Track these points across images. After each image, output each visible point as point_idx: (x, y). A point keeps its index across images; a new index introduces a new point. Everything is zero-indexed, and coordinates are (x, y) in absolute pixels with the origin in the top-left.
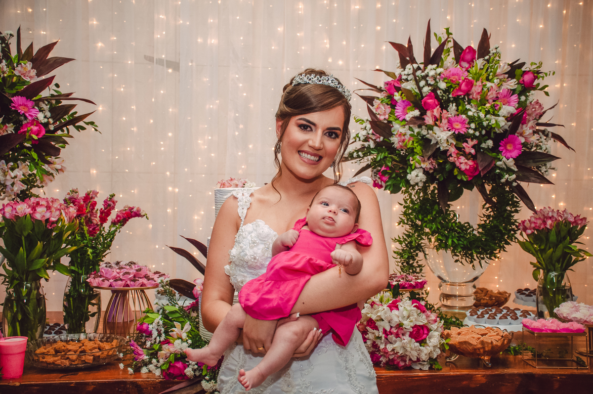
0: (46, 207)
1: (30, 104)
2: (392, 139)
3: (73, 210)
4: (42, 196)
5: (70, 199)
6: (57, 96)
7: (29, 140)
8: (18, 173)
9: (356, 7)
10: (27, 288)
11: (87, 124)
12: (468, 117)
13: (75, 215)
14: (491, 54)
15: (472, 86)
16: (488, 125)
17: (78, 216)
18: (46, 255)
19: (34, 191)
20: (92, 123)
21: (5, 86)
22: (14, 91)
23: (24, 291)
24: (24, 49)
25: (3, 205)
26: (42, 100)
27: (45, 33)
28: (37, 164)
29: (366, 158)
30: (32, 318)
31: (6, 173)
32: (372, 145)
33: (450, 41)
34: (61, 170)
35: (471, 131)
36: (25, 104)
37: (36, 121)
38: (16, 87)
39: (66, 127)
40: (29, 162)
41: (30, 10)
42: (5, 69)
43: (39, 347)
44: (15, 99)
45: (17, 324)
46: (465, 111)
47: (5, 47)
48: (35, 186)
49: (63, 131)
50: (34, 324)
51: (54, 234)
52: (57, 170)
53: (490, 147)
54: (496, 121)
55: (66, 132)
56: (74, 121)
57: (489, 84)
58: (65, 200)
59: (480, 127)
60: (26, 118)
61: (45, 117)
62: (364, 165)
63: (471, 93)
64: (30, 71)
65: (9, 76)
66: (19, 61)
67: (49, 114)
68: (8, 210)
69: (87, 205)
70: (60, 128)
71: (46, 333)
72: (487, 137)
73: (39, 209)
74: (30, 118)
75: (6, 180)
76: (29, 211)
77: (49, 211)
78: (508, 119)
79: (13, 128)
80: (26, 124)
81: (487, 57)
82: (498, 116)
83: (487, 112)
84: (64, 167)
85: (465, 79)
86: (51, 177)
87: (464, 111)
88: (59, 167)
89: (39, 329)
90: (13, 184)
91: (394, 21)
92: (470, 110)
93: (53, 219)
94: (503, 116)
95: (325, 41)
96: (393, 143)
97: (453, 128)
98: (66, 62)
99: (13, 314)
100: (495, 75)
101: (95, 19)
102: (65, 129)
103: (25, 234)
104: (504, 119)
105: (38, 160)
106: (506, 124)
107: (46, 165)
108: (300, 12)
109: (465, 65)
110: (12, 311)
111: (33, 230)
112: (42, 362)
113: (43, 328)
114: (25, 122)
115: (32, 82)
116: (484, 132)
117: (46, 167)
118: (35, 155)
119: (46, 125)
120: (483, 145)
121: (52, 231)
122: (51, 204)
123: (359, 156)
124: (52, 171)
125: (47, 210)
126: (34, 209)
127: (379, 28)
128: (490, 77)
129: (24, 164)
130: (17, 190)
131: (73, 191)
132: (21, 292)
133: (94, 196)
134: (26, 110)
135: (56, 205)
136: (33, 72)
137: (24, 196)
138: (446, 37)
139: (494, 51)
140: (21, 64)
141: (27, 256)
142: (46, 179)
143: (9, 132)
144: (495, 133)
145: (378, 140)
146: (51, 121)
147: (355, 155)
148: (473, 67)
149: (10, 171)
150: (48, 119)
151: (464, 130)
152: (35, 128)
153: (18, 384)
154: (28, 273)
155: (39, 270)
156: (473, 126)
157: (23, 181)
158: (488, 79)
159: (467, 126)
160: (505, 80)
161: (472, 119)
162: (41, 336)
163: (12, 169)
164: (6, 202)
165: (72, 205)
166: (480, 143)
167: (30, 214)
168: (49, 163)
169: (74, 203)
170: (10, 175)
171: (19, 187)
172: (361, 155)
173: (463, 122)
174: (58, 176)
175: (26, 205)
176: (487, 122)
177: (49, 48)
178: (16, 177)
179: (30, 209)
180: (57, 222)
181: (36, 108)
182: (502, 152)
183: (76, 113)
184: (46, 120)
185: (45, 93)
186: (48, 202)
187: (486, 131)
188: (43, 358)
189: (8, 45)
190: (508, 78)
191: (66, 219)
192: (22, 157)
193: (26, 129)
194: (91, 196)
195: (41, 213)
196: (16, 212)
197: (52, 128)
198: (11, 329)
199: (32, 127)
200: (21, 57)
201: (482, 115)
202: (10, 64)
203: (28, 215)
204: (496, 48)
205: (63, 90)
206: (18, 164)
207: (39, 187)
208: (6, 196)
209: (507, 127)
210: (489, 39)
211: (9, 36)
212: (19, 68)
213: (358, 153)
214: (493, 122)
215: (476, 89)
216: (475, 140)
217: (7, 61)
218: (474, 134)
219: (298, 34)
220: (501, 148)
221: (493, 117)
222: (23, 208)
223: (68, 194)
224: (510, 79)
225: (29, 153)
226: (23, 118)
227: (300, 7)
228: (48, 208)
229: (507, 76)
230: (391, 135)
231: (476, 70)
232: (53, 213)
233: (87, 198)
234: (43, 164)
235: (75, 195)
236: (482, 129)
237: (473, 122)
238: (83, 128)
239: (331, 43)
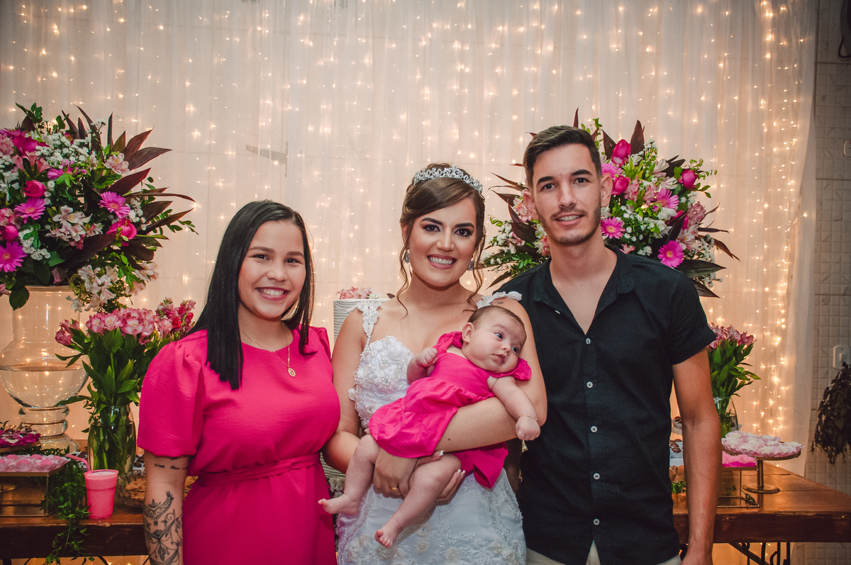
0: (138, 319)
1: (120, 200)
2: (535, 243)
3: (168, 324)
4: (129, 306)
5: (164, 310)
6: (149, 191)
7: (118, 242)
8: (105, 279)
9: (490, 94)
10: (115, 413)
11: (183, 223)
12: (624, 219)
13: (170, 329)
14: (645, 150)
15: (627, 185)
16: (646, 229)
17: (173, 331)
18: (136, 376)
19: (121, 300)
20: (188, 223)
21: (94, 180)
22: (104, 186)
23: (112, 416)
24: (115, 140)
25: (90, 317)
26: (132, 196)
27: (136, 121)
28: (128, 271)
29: (504, 265)
30: (120, 448)
31: (93, 280)
32: (513, 251)
33: (600, 134)
34: (153, 276)
35: (627, 236)
36: (116, 200)
37: (126, 220)
38: (107, 182)
39: (160, 227)
40: (118, 268)
41: (121, 96)
42: (95, 161)
43: (129, 482)
44: (104, 195)
45: (104, 454)
46: (620, 213)
47: (95, 137)
48: (122, 295)
49: (156, 232)
50: (123, 456)
51: (146, 350)
52: (149, 277)
53: (649, 255)
54: (655, 225)
55: (159, 233)
56: (168, 220)
57: (646, 183)
58: (158, 312)
59: (637, 231)
60: (115, 216)
61: (137, 216)
62: (502, 273)
63: (626, 192)
64: (122, 163)
65: (99, 169)
66: (110, 153)
67: (141, 212)
68: (96, 322)
69: (182, 317)
70: (152, 228)
71: (136, 466)
72: (645, 243)
73: (130, 322)
74: (120, 217)
75: (91, 288)
76: (118, 324)
77: (142, 324)
78: (668, 223)
79: (101, 228)
80: (115, 223)
81: (641, 153)
82: (657, 219)
83: (646, 215)
84: (157, 274)
85: (620, 176)
86: (141, 284)
87: (618, 213)
88: (150, 273)
89: (129, 461)
90: (99, 293)
91: (533, 110)
92: (626, 212)
93: (146, 334)
94: (663, 220)
95: (455, 131)
96: (537, 249)
97: (607, 232)
98: (162, 153)
99: (99, 444)
100: (652, 173)
101: (191, 105)
102: (158, 229)
103: (115, 350)
104: (663, 222)
105: (129, 265)
106: (666, 229)
107: (137, 271)
108: (426, 98)
109: (619, 161)
110: (98, 440)
111: (123, 346)
112: (134, 499)
113: (133, 460)
114: (114, 222)
115: (124, 175)
116: (641, 237)
117: (136, 273)
118: (125, 260)
119: (138, 224)
120: (641, 252)
121: (144, 347)
122: (143, 316)
123: (496, 263)
124: (142, 278)
125: (140, 323)
126: (124, 322)
127: (515, 117)
128: (647, 175)
129: (112, 270)
130: (104, 300)
131: (167, 301)
132: (109, 418)
133: (190, 306)
134: (116, 207)
135: (149, 317)
136: (126, 165)
137: (111, 307)
138: (595, 129)
139: (650, 146)
140: (112, 155)
141: (116, 377)
142: (136, 286)
143: (97, 233)
144: (653, 238)
145: (519, 244)
146: (144, 220)
147: (492, 261)
148: (627, 163)
149: (96, 277)
150: (140, 218)
151: (619, 234)
152: (126, 228)
153: (108, 525)
154: (116, 395)
155: (129, 393)
156: (629, 230)
157: (110, 290)
158: (644, 177)
159: (623, 230)
160: (663, 178)
161: (628, 222)
162: (131, 469)
163: (99, 275)
164: (92, 313)
165: (165, 317)
166: (637, 250)
167: (120, 327)
168: (140, 268)
169: (167, 314)
170: (97, 282)
171: (104, 298)
172: (500, 262)
173: (618, 226)
174: (149, 284)
175: (115, 317)
176: (645, 226)
177: (141, 137)
178: (103, 284)
179: (120, 322)
180: (149, 337)
181: (127, 205)
182: (661, 260)
183: (170, 211)
184: (138, 219)
185: (137, 189)
186: (140, 314)
187: (644, 236)
188: (135, 495)
189: (98, 136)
190: (666, 177)
191: (159, 333)
192: (109, 262)
193: (115, 230)
194: (187, 307)
195: (132, 327)
196: (105, 326)
197: (144, 228)
198: (97, 458)
199: (123, 227)
200: (113, 148)
201: (639, 217)
202: (99, 156)
203: (118, 329)
204: (651, 143)
205: (157, 185)
206: (105, 270)
207: (127, 296)
208: (91, 306)
209: (667, 232)
210: (643, 131)
211: (100, 124)
212: (110, 160)
213: (495, 259)
214: (652, 225)
215: (632, 188)
216: (631, 247)
217: (97, 153)
218: (630, 240)
219: (424, 123)
220: (660, 256)
221: (652, 220)
222: (112, 321)
223: (162, 304)
224: (668, 177)
225: (118, 257)
226: (112, 217)
227: (426, 92)
228: (141, 321)
229: (665, 174)
230: (536, 239)
231: (631, 167)
232: (146, 327)
233: (182, 309)
234: (133, 269)
235: (169, 306)
236: (640, 234)
237: (629, 225)
238: (179, 229)
239: (461, 134)
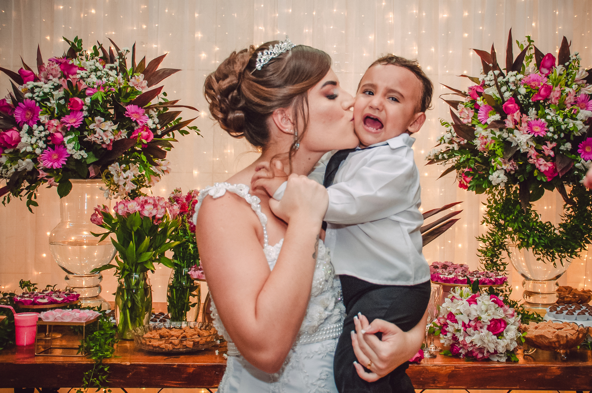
0: (153, 205)
1: (141, 111)
2: (475, 141)
3: (176, 208)
4: (149, 194)
5: (174, 198)
6: (164, 103)
7: (139, 144)
8: (130, 174)
9: (444, 16)
10: (135, 278)
11: (191, 128)
12: (547, 120)
13: (178, 213)
14: (571, 61)
15: (551, 92)
16: (566, 128)
17: (181, 214)
18: (152, 249)
19: (143, 190)
20: (195, 128)
21: (121, 95)
22: (128, 100)
23: (133, 281)
24: (137, 63)
25: (117, 203)
26: (150, 107)
27: (156, 46)
28: (146, 166)
29: (451, 160)
30: (140, 306)
31: (120, 174)
32: (456, 148)
33: (532, 48)
34: (166, 171)
35: (550, 135)
36: (137, 111)
37: (145, 127)
38: (130, 97)
39: (172, 131)
40: (139, 164)
41: (144, 27)
42: (122, 81)
43: (146, 332)
44: (128, 107)
45: (128, 311)
46: (544, 116)
47: (122, 62)
48: (143, 186)
49: (169, 135)
50: (142, 311)
51: (160, 229)
52: (163, 171)
53: (569, 150)
54: (574, 125)
55: (172, 136)
56: (178, 126)
57: (567, 90)
58: (170, 199)
59: (558, 129)
60: (137, 124)
61: (154, 123)
62: (449, 166)
63: (550, 98)
64: (142, 82)
65: (124, 87)
66: (133, 74)
67: (157, 121)
68: (121, 207)
69: (189, 203)
70: (166, 133)
71: (152, 320)
72: (565, 140)
73: (147, 207)
74: (140, 124)
75: (119, 180)
76: (138, 208)
77: (156, 208)
78: (585, 123)
79: (126, 133)
80: (137, 129)
81: (567, 64)
82: (576, 119)
83: (565, 116)
84: (170, 169)
85: (544, 84)
86: (158, 177)
88: (164, 168)
89: (147, 315)
90: (125, 184)
91: (481, 28)
92: (549, 115)
93: (159, 216)
94: (581, 120)
95: (415, 48)
96: (476, 146)
97: (532, 131)
98: (173, 73)
99: (124, 302)
100: (574, 81)
101: (199, 33)
102: (171, 133)
103: (135, 229)
104: (581, 122)
105: (147, 162)
106: (583, 128)
107: (154, 167)
108: (390, 21)
109: (545, 71)
110: (123, 299)
111: (141, 226)
112: (149, 345)
113: (150, 316)
114: (136, 128)
115: (144, 91)
116: (562, 135)
117: (153, 168)
118: (144, 158)
119: (154, 130)
120: (562, 148)
121: (157, 227)
122: (157, 202)
123: (444, 158)
124: (158, 172)
125: (154, 207)
126: (143, 206)
127: (466, 35)
128: (569, 83)
129: (135, 166)
130: (129, 190)
131: (177, 191)
132: (131, 282)
133: (195, 195)
134: (138, 117)
135: (162, 203)
136: (145, 83)
137: (134, 195)
138: (528, 44)
139: (574, 57)
140: (134, 76)
141: (136, 250)
142: (153, 178)
143: (123, 137)
144: (574, 135)
145: (462, 143)
146: (159, 126)
147: (440, 157)
148: (552, 73)
149: (122, 172)
150: (156, 125)
151: (543, 133)
152: (145, 133)
153: (128, 363)
154: (137, 265)
155: (146, 262)
156: (551, 129)
157: (133, 182)
158: (567, 85)
159: (547, 129)
160: (583, 85)
161: (551, 123)
162: (148, 323)
163: (125, 171)
164: (119, 200)
165: (175, 203)
166: (559, 145)
167: (139, 211)
168: (156, 165)
169: (177, 201)
170: (123, 176)
171: (130, 187)
172: (446, 157)
173: (542, 126)
174: (164, 177)
175: (136, 203)
176: (565, 126)
177: (158, 60)
178: (127, 178)
179: (139, 207)
180: (162, 219)
181: (146, 115)
182: (580, 154)
183: (181, 118)
184: (154, 126)
185: (154, 101)
186: (154, 200)
187: (564, 134)
188: (150, 342)
189: (124, 60)
190: (586, 83)
191: (170, 216)
192: (133, 160)
193: (137, 135)
194: (192, 195)
195: (148, 211)
196: (127, 210)
197: (159, 133)
198: (122, 315)
199: (142, 132)
200: (135, 70)
201: (560, 119)
202: (126, 77)
203: (138, 212)
204: (576, 55)
205: (170, 98)
206: (129, 166)
207: (147, 187)
208: (118, 195)
209: (585, 131)
210: (569, 47)
211: (126, 51)
212: (133, 80)
213: (443, 155)
214: (571, 125)
215: (555, 93)
216: (554, 143)
217: (123, 74)
218: (553, 138)
219: (389, 42)
220: (579, 151)
221: (571, 120)
222: (133, 206)
223: (173, 193)
224: (588, 84)
225: (139, 156)
226: (134, 124)
227: (391, 16)
228: (155, 206)
229: (585, 81)
230: (475, 137)
231: (555, 77)
232: (159, 211)
233: (189, 197)
234: (150, 165)
235: (178, 194)
236: (561, 132)
237: (552, 125)
238: (187, 133)
239: (419, 51)
